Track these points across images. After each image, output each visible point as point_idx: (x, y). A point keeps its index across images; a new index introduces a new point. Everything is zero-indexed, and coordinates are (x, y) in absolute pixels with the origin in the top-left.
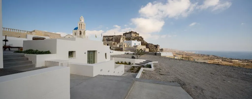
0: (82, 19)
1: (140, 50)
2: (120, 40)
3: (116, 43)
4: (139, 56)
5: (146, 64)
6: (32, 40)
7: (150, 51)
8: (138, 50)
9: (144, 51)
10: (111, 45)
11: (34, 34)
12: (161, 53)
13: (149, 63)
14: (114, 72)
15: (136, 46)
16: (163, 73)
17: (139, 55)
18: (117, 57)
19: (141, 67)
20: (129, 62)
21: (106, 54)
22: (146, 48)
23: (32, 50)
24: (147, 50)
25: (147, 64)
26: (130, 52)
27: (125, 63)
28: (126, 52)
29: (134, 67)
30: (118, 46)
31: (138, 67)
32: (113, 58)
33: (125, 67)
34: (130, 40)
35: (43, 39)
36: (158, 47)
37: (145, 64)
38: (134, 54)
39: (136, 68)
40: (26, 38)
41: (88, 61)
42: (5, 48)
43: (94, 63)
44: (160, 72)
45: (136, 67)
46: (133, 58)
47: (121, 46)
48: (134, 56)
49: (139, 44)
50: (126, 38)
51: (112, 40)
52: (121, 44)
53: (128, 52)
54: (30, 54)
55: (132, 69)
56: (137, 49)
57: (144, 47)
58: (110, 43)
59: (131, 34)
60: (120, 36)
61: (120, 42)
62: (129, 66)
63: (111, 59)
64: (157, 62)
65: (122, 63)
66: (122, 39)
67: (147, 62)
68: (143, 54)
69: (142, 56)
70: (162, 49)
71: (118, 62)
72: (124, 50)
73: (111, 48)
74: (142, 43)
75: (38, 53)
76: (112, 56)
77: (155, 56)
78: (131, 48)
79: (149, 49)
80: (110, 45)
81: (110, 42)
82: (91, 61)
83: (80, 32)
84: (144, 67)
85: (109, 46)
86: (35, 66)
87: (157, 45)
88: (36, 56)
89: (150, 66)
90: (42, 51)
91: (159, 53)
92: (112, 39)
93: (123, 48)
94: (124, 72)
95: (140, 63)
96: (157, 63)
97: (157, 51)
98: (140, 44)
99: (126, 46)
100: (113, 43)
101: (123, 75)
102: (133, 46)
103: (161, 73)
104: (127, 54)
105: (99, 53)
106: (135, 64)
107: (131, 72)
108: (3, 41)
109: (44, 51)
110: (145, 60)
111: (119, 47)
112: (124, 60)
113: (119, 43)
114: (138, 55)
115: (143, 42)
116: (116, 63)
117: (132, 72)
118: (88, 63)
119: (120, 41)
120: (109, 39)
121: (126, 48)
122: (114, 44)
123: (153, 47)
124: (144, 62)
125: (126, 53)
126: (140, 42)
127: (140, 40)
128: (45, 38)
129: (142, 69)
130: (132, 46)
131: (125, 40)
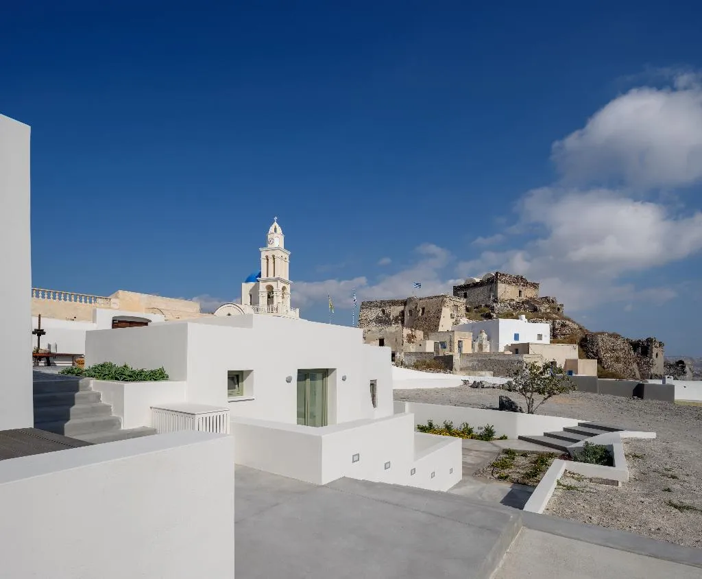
0: (276, 235)
1: (546, 367)
2: (439, 318)
3: (419, 334)
4: (542, 397)
5: (581, 444)
6: (110, 327)
7: (601, 374)
8: (533, 366)
9: (570, 373)
10: (397, 343)
11: (117, 307)
12: (672, 388)
13: (601, 439)
14: (413, 471)
15: (521, 349)
16: (687, 502)
17: (540, 392)
18: (426, 401)
19: (551, 456)
20: (484, 425)
21: (373, 385)
22: (580, 357)
23: (111, 366)
24: (588, 368)
25: (589, 440)
26: (488, 378)
27: (467, 433)
28: (466, 378)
29: (510, 453)
30: (430, 347)
31: (533, 452)
32: (407, 405)
33: (465, 450)
34: (489, 316)
35: (144, 323)
36: (655, 351)
37: (576, 441)
38: (510, 388)
39: (520, 460)
40: (94, 320)
41: (299, 416)
42: (37, 356)
43: (324, 423)
44: (669, 490)
45: (524, 455)
46: (506, 406)
47: (443, 345)
48: (515, 397)
49: (540, 337)
50: (467, 310)
51: (403, 322)
52: (446, 339)
53: (478, 379)
54: (104, 379)
55: (504, 465)
56: (528, 361)
57: (565, 353)
58: (391, 333)
59: (496, 287)
60: (441, 300)
61: (441, 329)
62: (485, 446)
63: (398, 410)
64: (652, 435)
65: (448, 430)
66: (446, 312)
67: (589, 429)
68: (562, 390)
69: (558, 400)
70: (681, 362)
71: (431, 425)
72: (461, 369)
73: (398, 355)
74: (553, 330)
75: (130, 376)
76: (401, 397)
77: (637, 403)
78: (497, 358)
79: (600, 362)
80: (392, 345)
81: (394, 328)
82: (313, 416)
83: (270, 290)
84: (567, 456)
85: (387, 350)
86: (120, 424)
87: (650, 341)
88: (123, 387)
89: (606, 457)
90: (142, 371)
91: (659, 382)
92: (403, 313)
93: (457, 358)
94: (458, 475)
95: (546, 435)
96: (649, 441)
97: (644, 376)
98: (547, 339)
99: (467, 349)
100: (405, 335)
101: (456, 492)
102: (508, 348)
103: (675, 502)
104: (476, 386)
105: (344, 379)
106: (520, 438)
107: (496, 476)
108: (34, 333)
109: (148, 368)
110: (573, 423)
111: (432, 350)
112: (459, 416)
113: (432, 335)
114: (536, 396)
115: (563, 325)
116: (422, 429)
117: (500, 478)
118: (298, 423)
119: (437, 326)
120: (388, 316)
121: (468, 355)
122: (411, 338)
123: (621, 354)
124: (566, 430)
125: (471, 382)
126: (544, 328)
127: (547, 317)
128: (150, 321)
129: (558, 469)
130: (501, 349)
131: (464, 321)
